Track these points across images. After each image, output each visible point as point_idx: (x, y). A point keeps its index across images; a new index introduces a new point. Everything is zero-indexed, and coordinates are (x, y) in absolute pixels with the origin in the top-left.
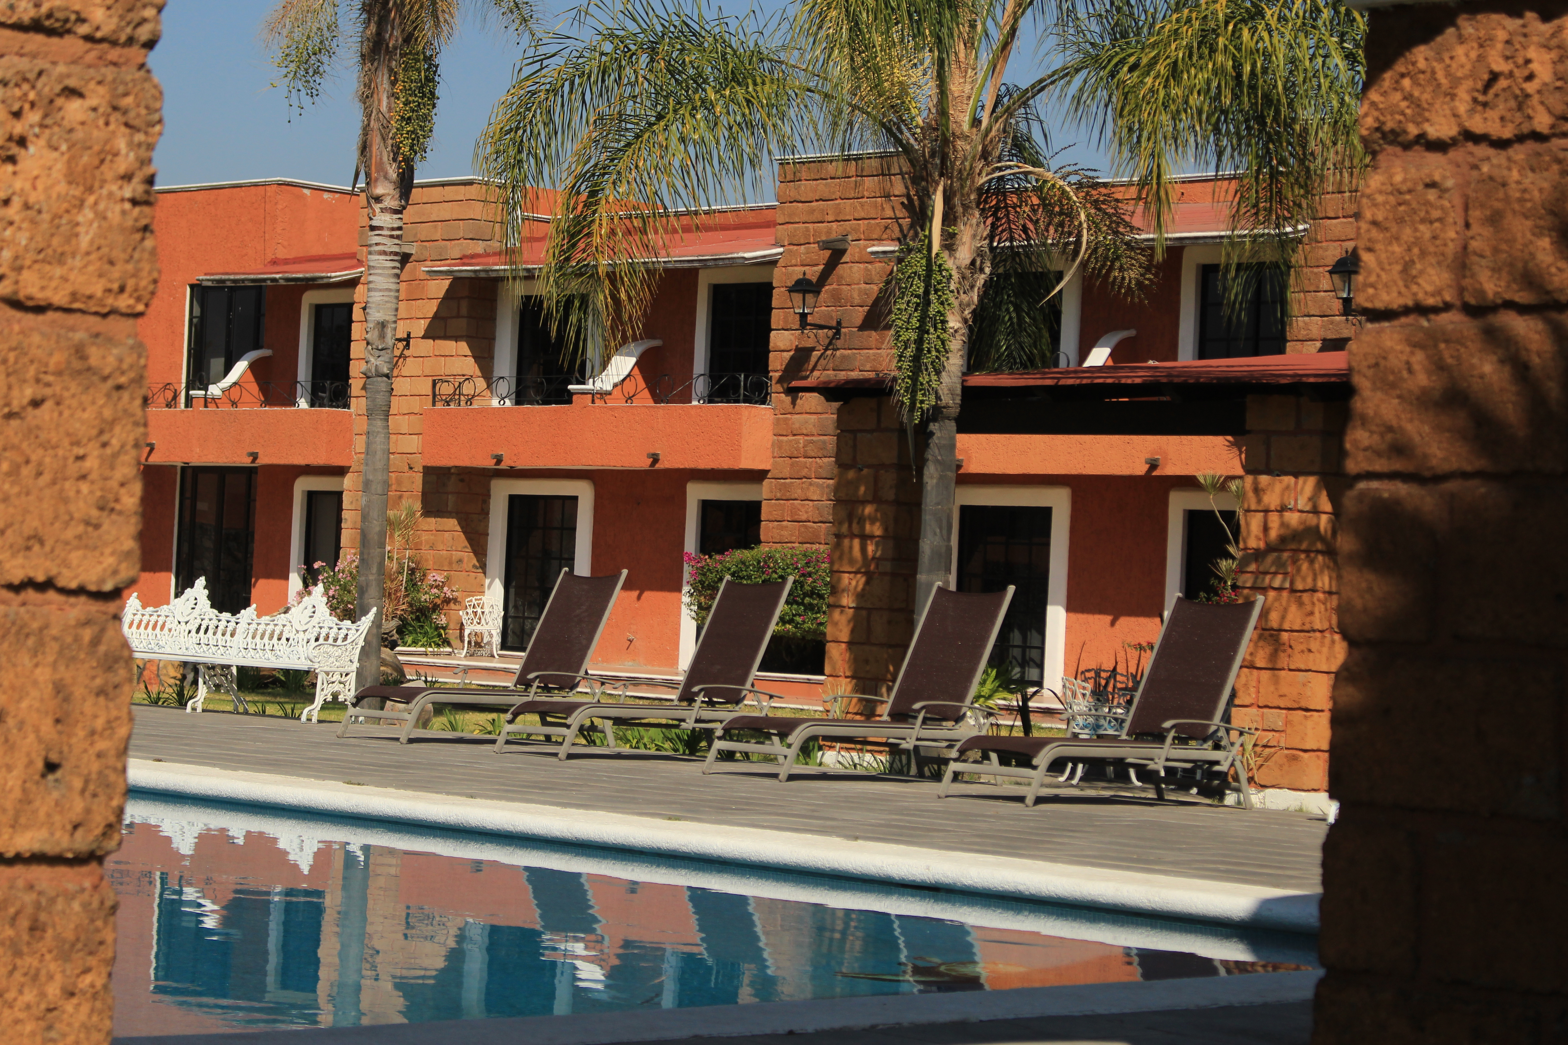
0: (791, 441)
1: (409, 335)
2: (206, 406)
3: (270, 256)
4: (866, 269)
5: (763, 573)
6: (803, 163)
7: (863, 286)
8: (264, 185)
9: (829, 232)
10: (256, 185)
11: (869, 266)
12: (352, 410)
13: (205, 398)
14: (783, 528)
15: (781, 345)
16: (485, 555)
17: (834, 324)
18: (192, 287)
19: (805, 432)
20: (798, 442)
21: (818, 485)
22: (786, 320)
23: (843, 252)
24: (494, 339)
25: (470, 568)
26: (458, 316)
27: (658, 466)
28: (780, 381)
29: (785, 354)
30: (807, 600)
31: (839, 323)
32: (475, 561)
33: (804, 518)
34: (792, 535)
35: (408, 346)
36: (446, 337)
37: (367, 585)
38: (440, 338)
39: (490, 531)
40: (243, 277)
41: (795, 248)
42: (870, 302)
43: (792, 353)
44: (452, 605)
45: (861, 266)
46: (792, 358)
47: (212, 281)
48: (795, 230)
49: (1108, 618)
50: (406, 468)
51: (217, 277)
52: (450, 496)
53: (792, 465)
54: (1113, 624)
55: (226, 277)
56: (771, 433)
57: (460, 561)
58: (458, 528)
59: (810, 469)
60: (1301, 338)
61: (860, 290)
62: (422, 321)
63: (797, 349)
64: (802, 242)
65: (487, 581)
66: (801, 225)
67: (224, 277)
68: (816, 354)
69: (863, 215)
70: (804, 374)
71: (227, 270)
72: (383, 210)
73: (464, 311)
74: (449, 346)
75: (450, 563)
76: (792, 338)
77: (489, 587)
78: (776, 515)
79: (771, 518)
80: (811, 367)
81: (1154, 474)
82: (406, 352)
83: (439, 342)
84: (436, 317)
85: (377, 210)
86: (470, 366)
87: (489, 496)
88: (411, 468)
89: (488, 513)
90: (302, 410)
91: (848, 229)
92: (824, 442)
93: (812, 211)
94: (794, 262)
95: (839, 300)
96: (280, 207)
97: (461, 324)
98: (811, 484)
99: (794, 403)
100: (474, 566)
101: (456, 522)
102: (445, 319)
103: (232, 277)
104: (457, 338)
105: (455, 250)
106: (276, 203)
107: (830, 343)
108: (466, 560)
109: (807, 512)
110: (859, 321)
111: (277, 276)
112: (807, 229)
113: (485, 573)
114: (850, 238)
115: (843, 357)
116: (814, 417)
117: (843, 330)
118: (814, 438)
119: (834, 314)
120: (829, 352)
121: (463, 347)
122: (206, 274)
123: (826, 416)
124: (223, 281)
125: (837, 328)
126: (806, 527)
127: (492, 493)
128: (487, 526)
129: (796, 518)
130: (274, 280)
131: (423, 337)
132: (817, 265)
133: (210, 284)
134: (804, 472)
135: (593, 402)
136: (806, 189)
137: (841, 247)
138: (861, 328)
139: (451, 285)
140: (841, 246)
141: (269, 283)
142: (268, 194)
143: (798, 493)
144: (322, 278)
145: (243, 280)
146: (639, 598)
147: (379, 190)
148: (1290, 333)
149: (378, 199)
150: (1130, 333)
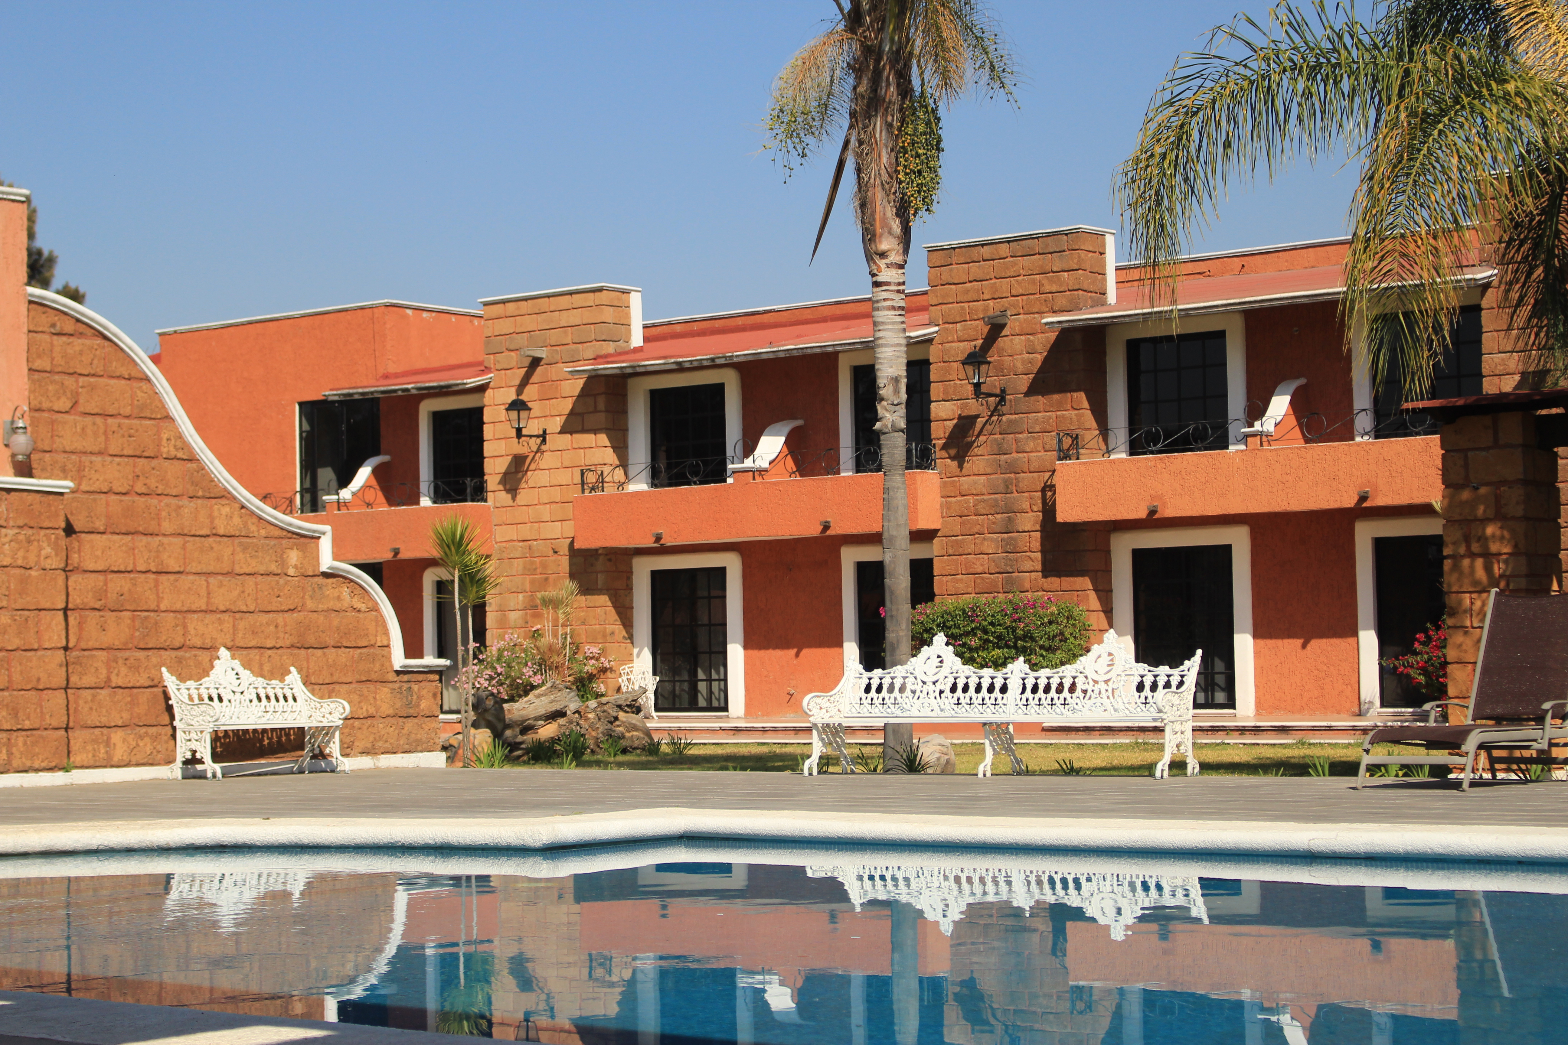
0: (960, 501)
1: (545, 432)
2: (339, 509)
3: (381, 371)
4: (1029, 340)
5: (972, 621)
6: (954, 249)
7: (1026, 356)
8: (371, 307)
9: (986, 309)
10: (362, 308)
11: (1031, 338)
12: (490, 503)
13: (338, 502)
14: (957, 581)
15: (943, 415)
16: (632, 626)
17: (998, 391)
18: (301, 404)
19: (974, 492)
20: (967, 502)
21: (992, 540)
22: (945, 392)
23: (1003, 326)
24: (627, 430)
25: (620, 639)
26: (596, 411)
27: (828, 533)
28: (945, 447)
29: (948, 423)
30: (1020, 643)
31: (1003, 391)
32: (624, 633)
33: (979, 571)
34: (968, 587)
35: (544, 441)
36: (584, 431)
37: (898, 641)
38: (577, 432)
39: (634, 605)
40: (372, 389)
41: (951, 326)
42: (1035, 370)
43: (955, 421)
44: (608, 674)
45: (1023, 338)
46: (955, 426)
47: (339, 395)
48: (950, 310)
49: (1299, 642)
50: (551, 552)
51: (345, 391)
52: (599, 575)
53: (962, 524)
54: (1304, 646)
55: (355, 391)
56: (939, 496)
57: (613, 633)
58: (609, 604)
59: (983, 526)
60: (1497, 372)
61: (1023, 360)
62: (558, 418)
63: (960, 418)
64: (958, 319)
65: (636, 651)
66: (955, 305)
67: (351, 391)
68: (980, 421)
69: (1021, 291)
70: (969, 439)
71: (337, 386)
72: (888, 266)
73: (601, 405)
74: (588, 439)
75: (604, 636)
76: (955, 408)
77: (638, 655)
78: (949, 569)
79: (944, 573)
80: (976, 433)
81: (1364, 505)
82: (544, 448)
83: (576, 436)
84: (572, 413)
85: (883, 266)
86: (610, 456)
87: (631, 572)
88: (556, 552)
89: (631, 589)
90: (426, 508)
91: (1007, 305)
92: (996, 500)
93: (967, 291)
94: (950, 339)
95: (1002, 370)
96: (388, 326)
97: (601, 418)
98: (984, 539)
99: (961, 467)
100: (624, 637)
101: (607, 599)
102: (582, 415)
103: (360, 390)
104: (595, 431)
105: (589, 351)
106: (385, 323)
107: (996, 409)
108: (617, 632)
109: (982, 565)
110: (1024, 389)
111: (410, 386)
112: (963, 308)
113: (632, 643)
114: (1009, 313)
115: (1010, 422)
116: (984, 477)
117: (1008, 397)
118: (985, 497)
119: (997, 384)
120: (995, 418)
121: (603, 439)
122: (331, 390)
123: (996, 476)
124: (351, 395)
125: (1002, 396)
126: (982, 578)
127: (634, 569)
128: (632, 600)
129: (971, 571)
130: (407, 390)
131: (561, 432)
132: (976, 340)
133: (336, 398)
134: (977, 528)
135: (754, 479)
136: (959, 272)
137: (1003, 322)
138: (1028, 394)
139: (585, 384)
140: (1001, 321)
141: (400, 393)
142: (376, 315)
143: (971, 548)
144: (457, 385)
145: (372, 393)
146: (797, 655)
147: (884, 245)
148: (1486, 369)
149: (883, 255)
150: (1302, 381)
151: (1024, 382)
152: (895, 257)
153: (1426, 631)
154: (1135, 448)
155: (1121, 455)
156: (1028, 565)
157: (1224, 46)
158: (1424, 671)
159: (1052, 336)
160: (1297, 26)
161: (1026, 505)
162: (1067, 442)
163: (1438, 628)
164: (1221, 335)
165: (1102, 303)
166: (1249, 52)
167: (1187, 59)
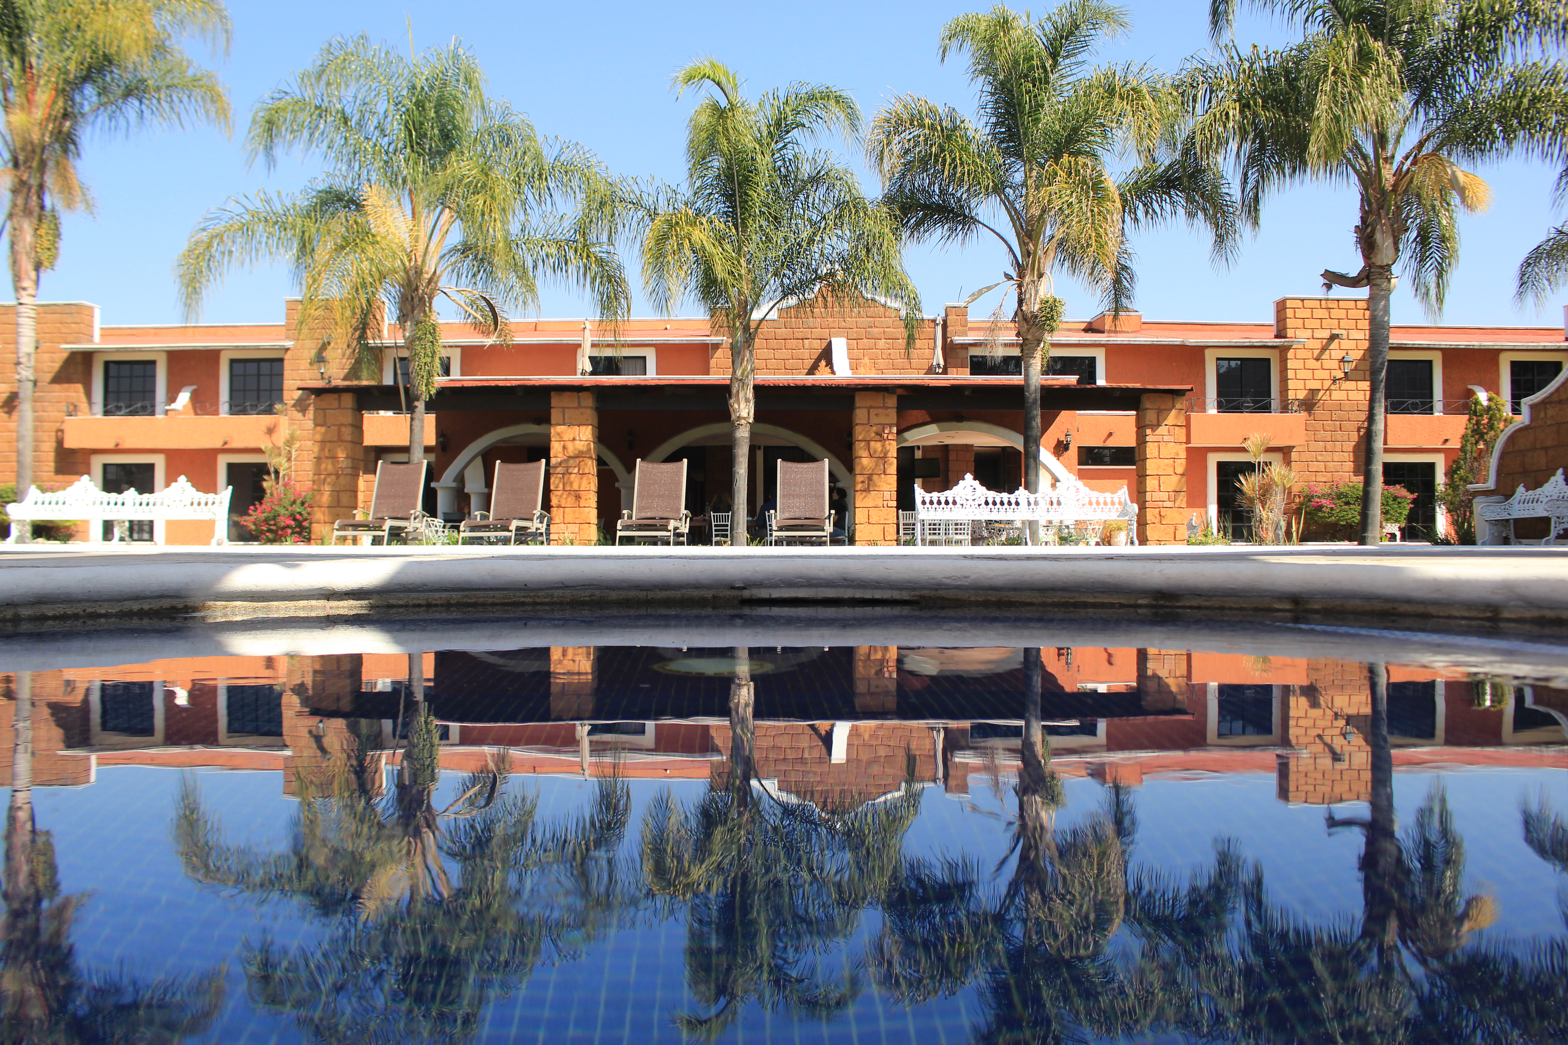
72: (26, 295)
85: (24, 295)
127: (92, 463)
147: (26, 284)
148: (285, 387)
149: (24, 289)
150: (194, 387)
151: (49, 377)
152: (31, 291)
153: (254, 505)
154: (106, 413)
155: (100, 416)
156: (46, 469)
157: (232, 206)
158: (255, 523)
159: (65, 355)
160: (268, 201)
161: (46, 439)
162: (72, 408)
163: (261, 504)
164: (153, 363)
165: (91, 341)
166: (244, 211)
167: (213, 210)
